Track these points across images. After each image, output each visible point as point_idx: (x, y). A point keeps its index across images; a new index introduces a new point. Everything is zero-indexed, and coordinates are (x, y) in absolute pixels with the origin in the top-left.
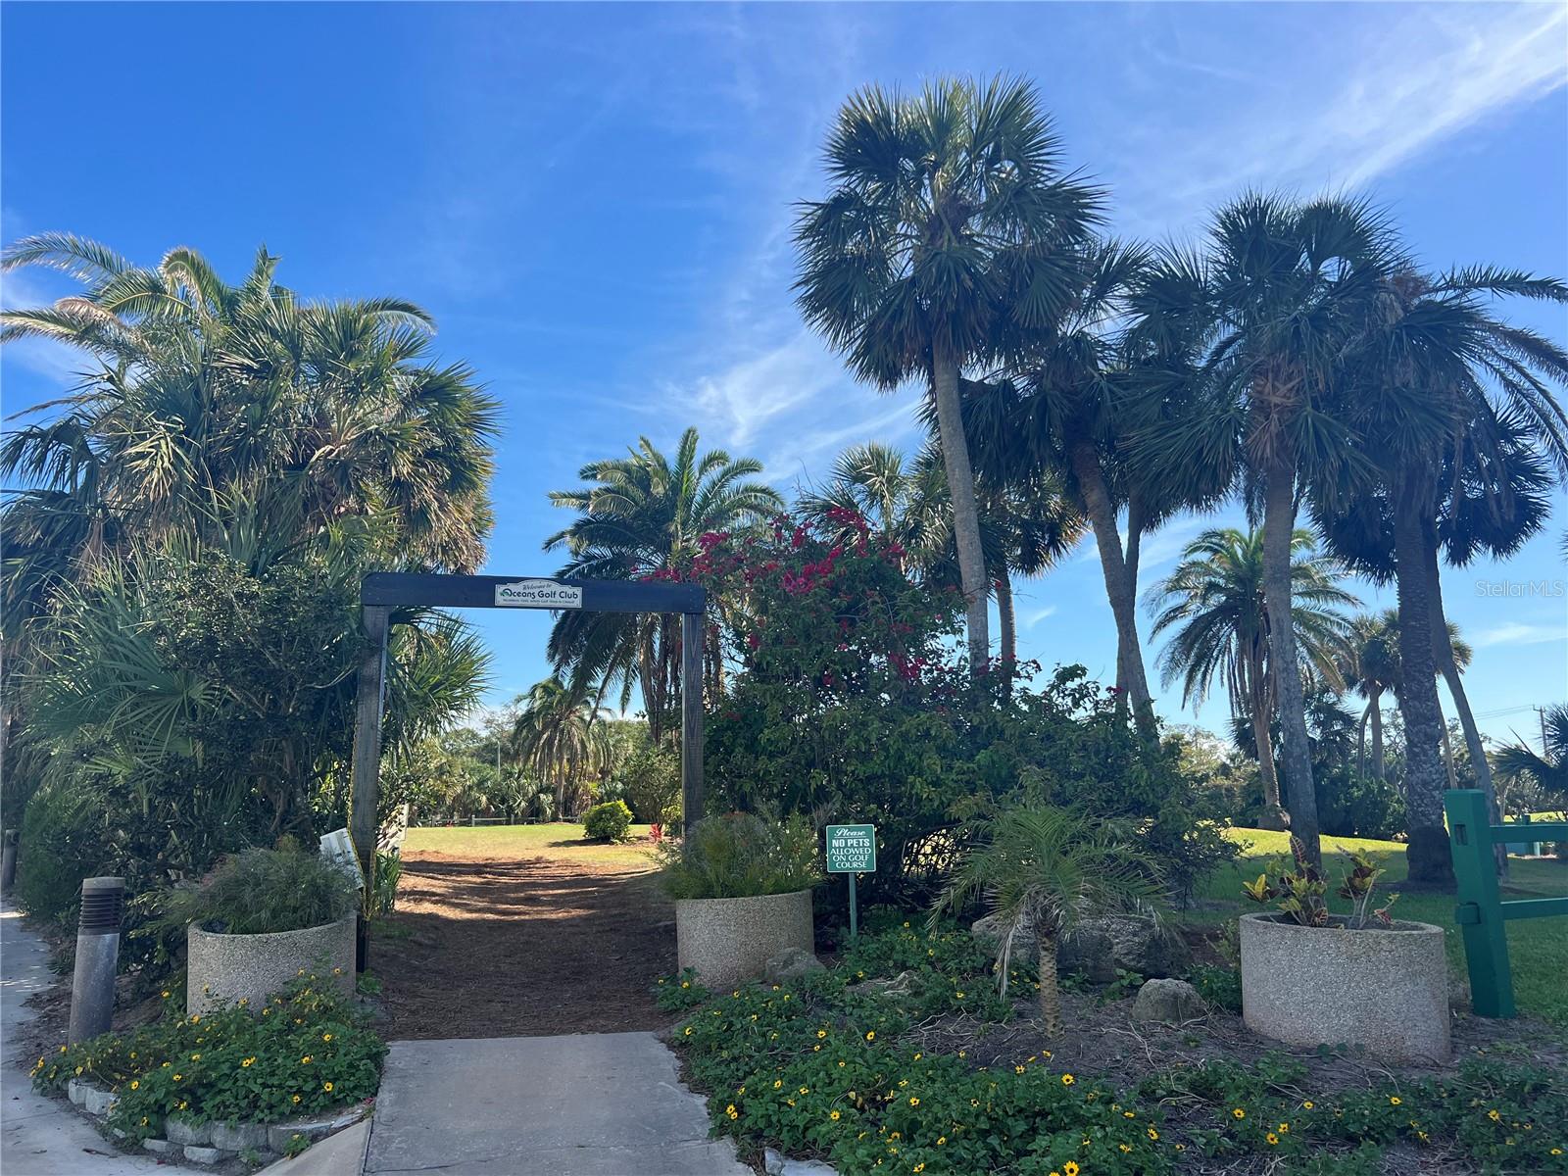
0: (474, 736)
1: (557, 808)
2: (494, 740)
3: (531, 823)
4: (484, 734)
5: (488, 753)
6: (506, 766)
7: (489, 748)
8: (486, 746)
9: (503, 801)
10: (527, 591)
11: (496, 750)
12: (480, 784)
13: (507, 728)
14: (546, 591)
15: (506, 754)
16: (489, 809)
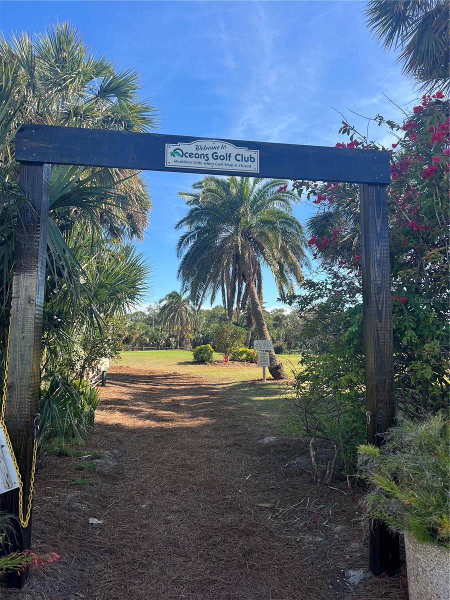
0: (144, 314)
1: (177, 344)
2: (151, 316)
3: (166, 349)
4: (147, 313)
5: (149, 321)
6: (157, 327)
7: (149, 319)
8: (148, 318)
9: (155, 341)
10: (200, 152)
11: (152, 320)
12: (147, 333)
13: (156, 311)
14: (220, 152)
15: (156, 322)
16: (150, 343)
